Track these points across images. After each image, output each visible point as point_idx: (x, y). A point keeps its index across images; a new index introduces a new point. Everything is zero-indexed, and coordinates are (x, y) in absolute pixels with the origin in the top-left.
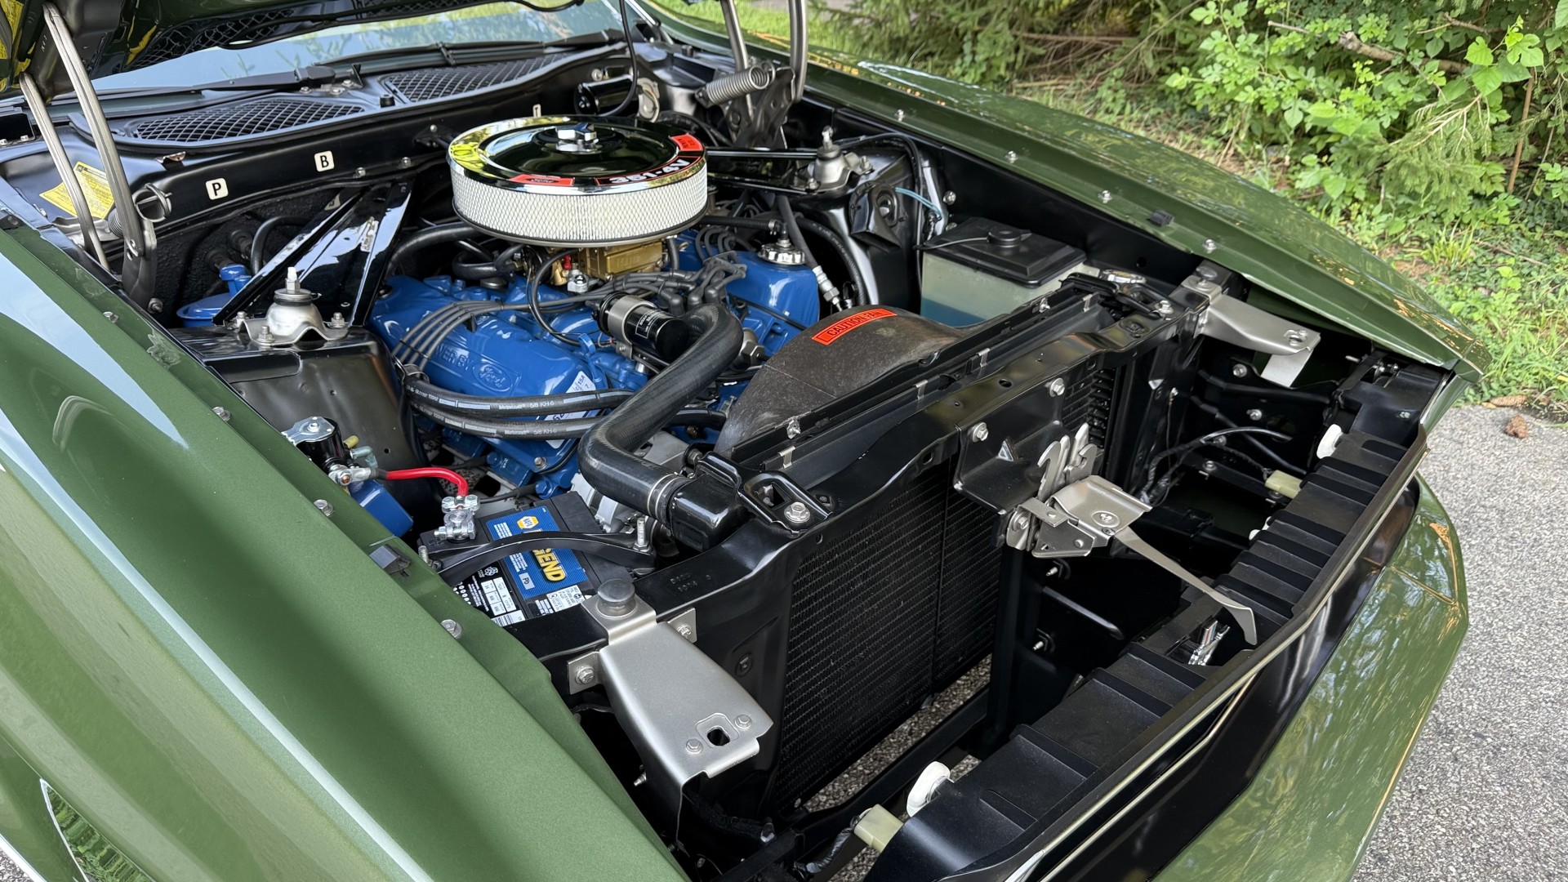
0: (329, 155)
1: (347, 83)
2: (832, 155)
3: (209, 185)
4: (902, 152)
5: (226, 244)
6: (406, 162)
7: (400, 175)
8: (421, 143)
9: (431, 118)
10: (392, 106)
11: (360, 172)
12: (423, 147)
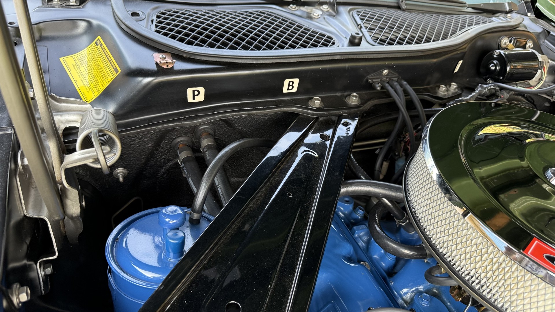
0: (296, 81)
1: (325, 7)
3: (190, 91)
5: (192, 134)
6: (354, 98)
7: (346, 111)
8: (372, 84)
9: (387, 63)
10: (358, 44)
11: (316, 102)
12: (371, 86)
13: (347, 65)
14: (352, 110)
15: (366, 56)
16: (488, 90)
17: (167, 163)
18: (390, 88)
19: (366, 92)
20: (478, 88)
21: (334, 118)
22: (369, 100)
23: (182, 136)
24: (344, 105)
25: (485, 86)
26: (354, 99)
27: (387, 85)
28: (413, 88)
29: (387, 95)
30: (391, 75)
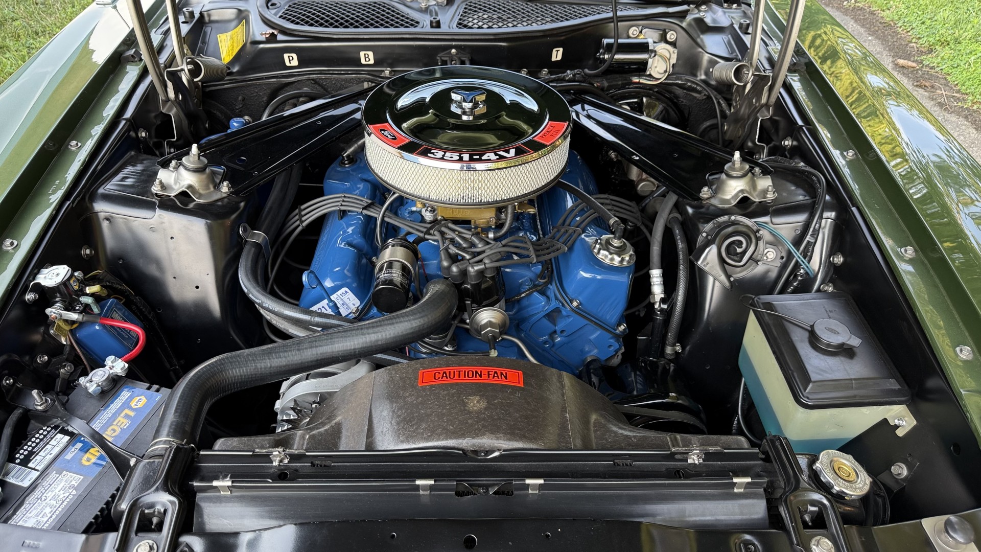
0: (371, 54)
2: (734, 174)
3: (286, 57)
11: (386, 72)
13: (415, 43)
15: (433, 37)
30: (459, 54)
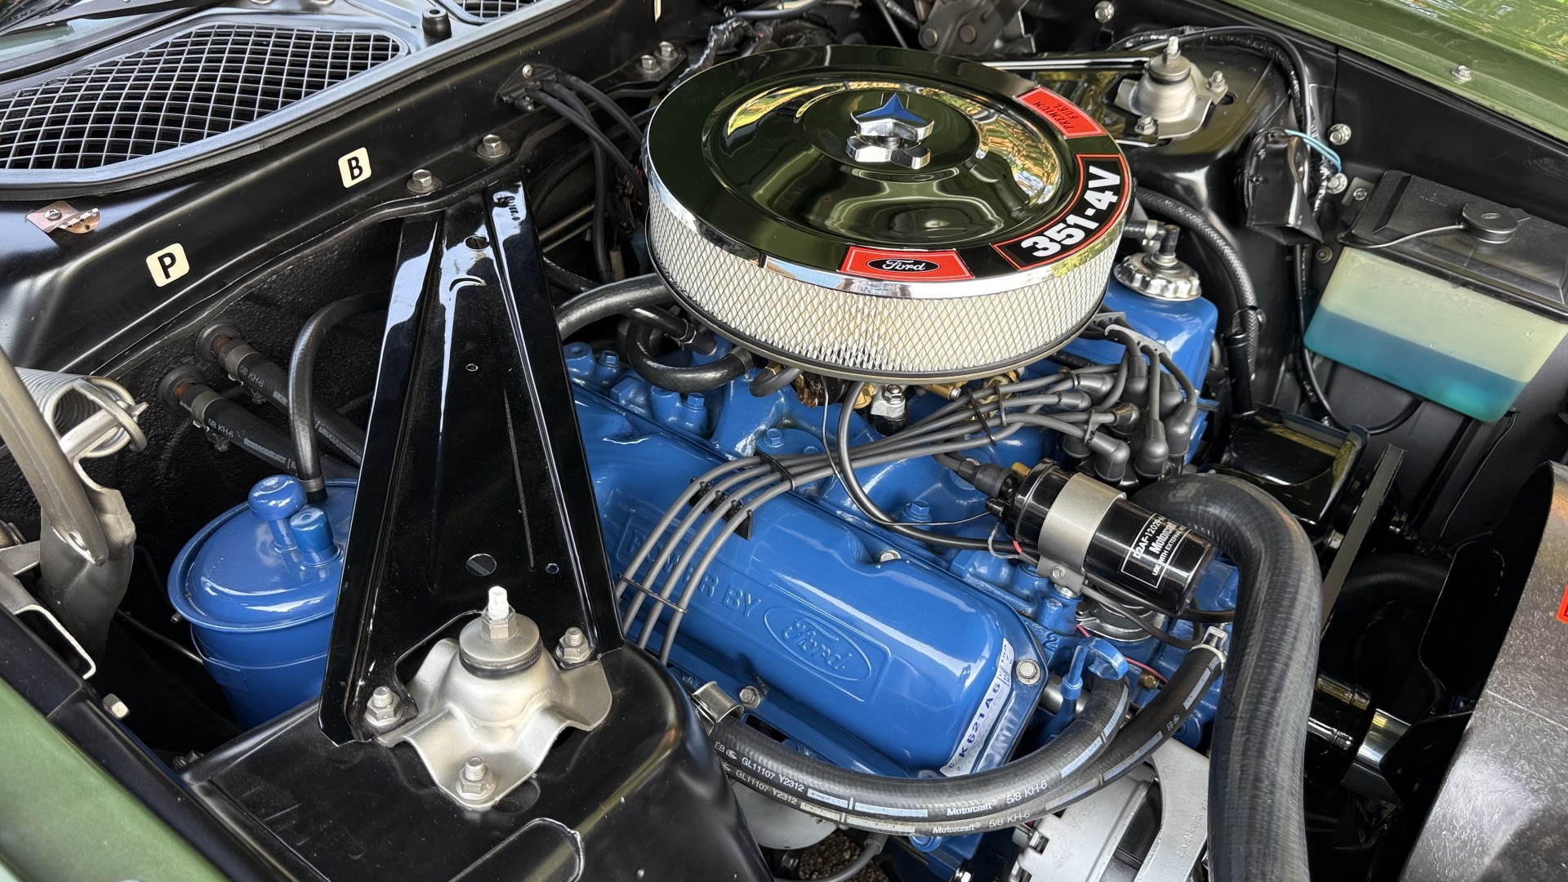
0: (362, 154)
2: (1174, 78)
4: (1266, 60)
5: (193, 354)
6: (494, 145)
7: (491, 176)
8: (513, 104)
9: (520, 51)
10: (447, 34)
11: (422, 180)
12: (514, 110)
13: (446, 84)
14: (502, 170)
15: (475, 53)
16: (730, 33)
17: (165, 444)
18: (550, 100)
19: (509, 124)
20: (712, 36)
21: (475, 199)
22: (522, 139)
23: (172, 369)
24: (483, 168)
25: (721, 27)
26: (494, 148)
27: (542, 95)
28: (594, 82)
29: (554, 115)
30: (540, 72)
